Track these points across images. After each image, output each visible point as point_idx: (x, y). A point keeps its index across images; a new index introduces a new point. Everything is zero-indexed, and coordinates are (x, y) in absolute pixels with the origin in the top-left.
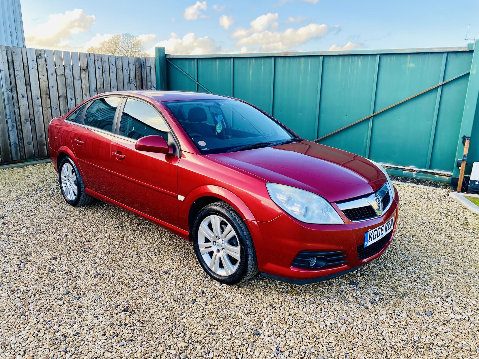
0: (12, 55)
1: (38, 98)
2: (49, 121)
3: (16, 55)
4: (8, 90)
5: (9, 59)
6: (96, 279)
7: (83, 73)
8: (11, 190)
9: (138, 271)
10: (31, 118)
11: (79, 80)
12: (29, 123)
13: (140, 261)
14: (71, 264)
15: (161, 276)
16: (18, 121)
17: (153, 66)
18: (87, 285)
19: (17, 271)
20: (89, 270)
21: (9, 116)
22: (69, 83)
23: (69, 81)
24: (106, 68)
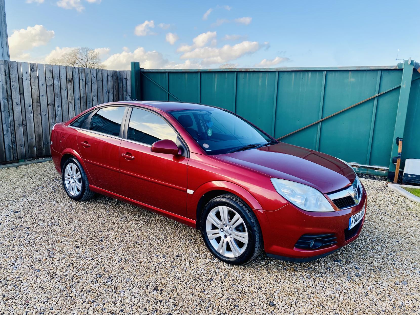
0: (9, 68)
1: (30, 106)
2: (38, 126)
3: (12, 68)
4: (4, 99)
5: (6, 71)
6: (120, 264)
7: (69, 84)
9: (154, 255)
10: (23, 123)
11: (65, 90)
12: (21, 128)
13: (152, 247)
14: (94, 251)
15: (175, 259)
16: (12, 126)
17: (129, 77)
18: (115, 269)
19: (49, 259)
20: (111, 256)
21: (5, 122)
22: (57, 93)
23: (57, 91)
24: (88, 79)
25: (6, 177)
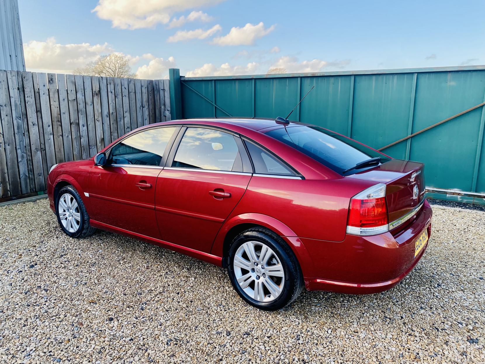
0: (22, 81)
1: (49, 126)
2: (60, 150)
3: (27, 80)
4: (17, 118)
5: (20, 85)
6: (170, 347)
7: (95, 98)
8: (31, 230)
9: (214, 332)
10: (42, 148)
11: (91, 105)
12: (39, 153)
13: (211, 319)
14: (132, 326)
15: (243, 338)
16: (28, 151)
17: (167, 88)
18: (163, 356)
19: (73, 340)
20: (156, 335)
21: (19, 146)
22: (81, 109)
23: (81, 106)
24: (118, 92)
25: (21, 216)
